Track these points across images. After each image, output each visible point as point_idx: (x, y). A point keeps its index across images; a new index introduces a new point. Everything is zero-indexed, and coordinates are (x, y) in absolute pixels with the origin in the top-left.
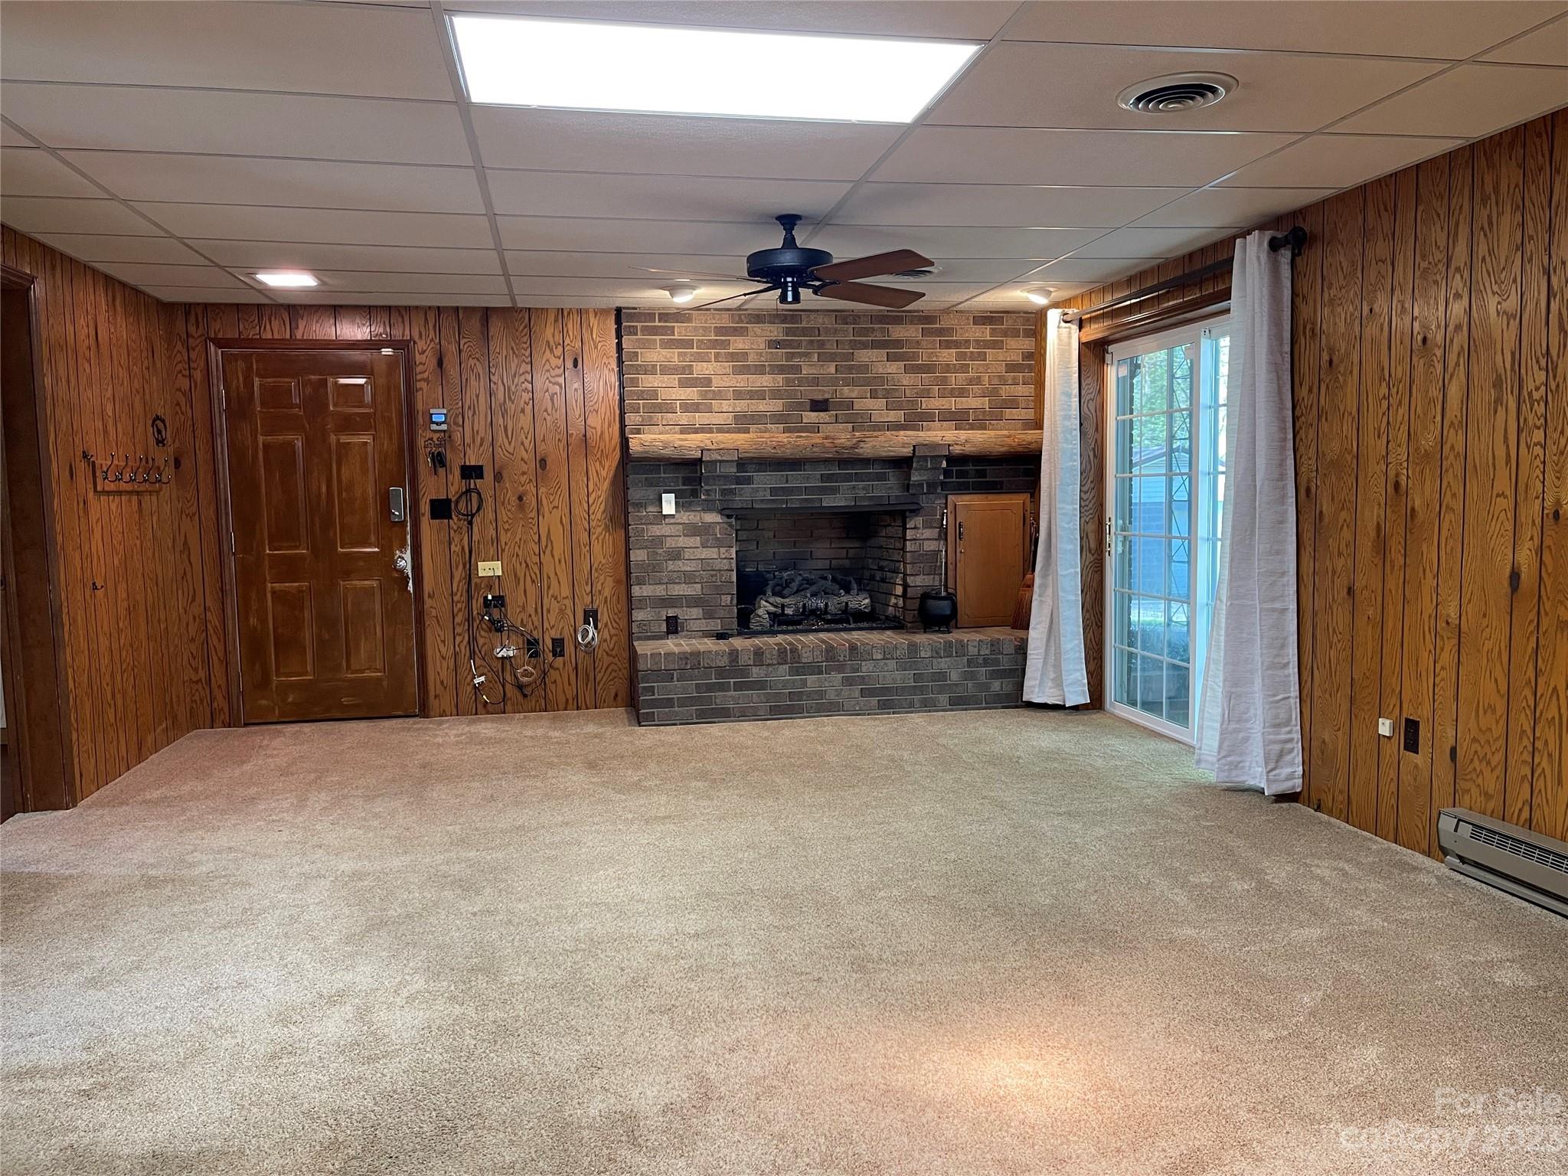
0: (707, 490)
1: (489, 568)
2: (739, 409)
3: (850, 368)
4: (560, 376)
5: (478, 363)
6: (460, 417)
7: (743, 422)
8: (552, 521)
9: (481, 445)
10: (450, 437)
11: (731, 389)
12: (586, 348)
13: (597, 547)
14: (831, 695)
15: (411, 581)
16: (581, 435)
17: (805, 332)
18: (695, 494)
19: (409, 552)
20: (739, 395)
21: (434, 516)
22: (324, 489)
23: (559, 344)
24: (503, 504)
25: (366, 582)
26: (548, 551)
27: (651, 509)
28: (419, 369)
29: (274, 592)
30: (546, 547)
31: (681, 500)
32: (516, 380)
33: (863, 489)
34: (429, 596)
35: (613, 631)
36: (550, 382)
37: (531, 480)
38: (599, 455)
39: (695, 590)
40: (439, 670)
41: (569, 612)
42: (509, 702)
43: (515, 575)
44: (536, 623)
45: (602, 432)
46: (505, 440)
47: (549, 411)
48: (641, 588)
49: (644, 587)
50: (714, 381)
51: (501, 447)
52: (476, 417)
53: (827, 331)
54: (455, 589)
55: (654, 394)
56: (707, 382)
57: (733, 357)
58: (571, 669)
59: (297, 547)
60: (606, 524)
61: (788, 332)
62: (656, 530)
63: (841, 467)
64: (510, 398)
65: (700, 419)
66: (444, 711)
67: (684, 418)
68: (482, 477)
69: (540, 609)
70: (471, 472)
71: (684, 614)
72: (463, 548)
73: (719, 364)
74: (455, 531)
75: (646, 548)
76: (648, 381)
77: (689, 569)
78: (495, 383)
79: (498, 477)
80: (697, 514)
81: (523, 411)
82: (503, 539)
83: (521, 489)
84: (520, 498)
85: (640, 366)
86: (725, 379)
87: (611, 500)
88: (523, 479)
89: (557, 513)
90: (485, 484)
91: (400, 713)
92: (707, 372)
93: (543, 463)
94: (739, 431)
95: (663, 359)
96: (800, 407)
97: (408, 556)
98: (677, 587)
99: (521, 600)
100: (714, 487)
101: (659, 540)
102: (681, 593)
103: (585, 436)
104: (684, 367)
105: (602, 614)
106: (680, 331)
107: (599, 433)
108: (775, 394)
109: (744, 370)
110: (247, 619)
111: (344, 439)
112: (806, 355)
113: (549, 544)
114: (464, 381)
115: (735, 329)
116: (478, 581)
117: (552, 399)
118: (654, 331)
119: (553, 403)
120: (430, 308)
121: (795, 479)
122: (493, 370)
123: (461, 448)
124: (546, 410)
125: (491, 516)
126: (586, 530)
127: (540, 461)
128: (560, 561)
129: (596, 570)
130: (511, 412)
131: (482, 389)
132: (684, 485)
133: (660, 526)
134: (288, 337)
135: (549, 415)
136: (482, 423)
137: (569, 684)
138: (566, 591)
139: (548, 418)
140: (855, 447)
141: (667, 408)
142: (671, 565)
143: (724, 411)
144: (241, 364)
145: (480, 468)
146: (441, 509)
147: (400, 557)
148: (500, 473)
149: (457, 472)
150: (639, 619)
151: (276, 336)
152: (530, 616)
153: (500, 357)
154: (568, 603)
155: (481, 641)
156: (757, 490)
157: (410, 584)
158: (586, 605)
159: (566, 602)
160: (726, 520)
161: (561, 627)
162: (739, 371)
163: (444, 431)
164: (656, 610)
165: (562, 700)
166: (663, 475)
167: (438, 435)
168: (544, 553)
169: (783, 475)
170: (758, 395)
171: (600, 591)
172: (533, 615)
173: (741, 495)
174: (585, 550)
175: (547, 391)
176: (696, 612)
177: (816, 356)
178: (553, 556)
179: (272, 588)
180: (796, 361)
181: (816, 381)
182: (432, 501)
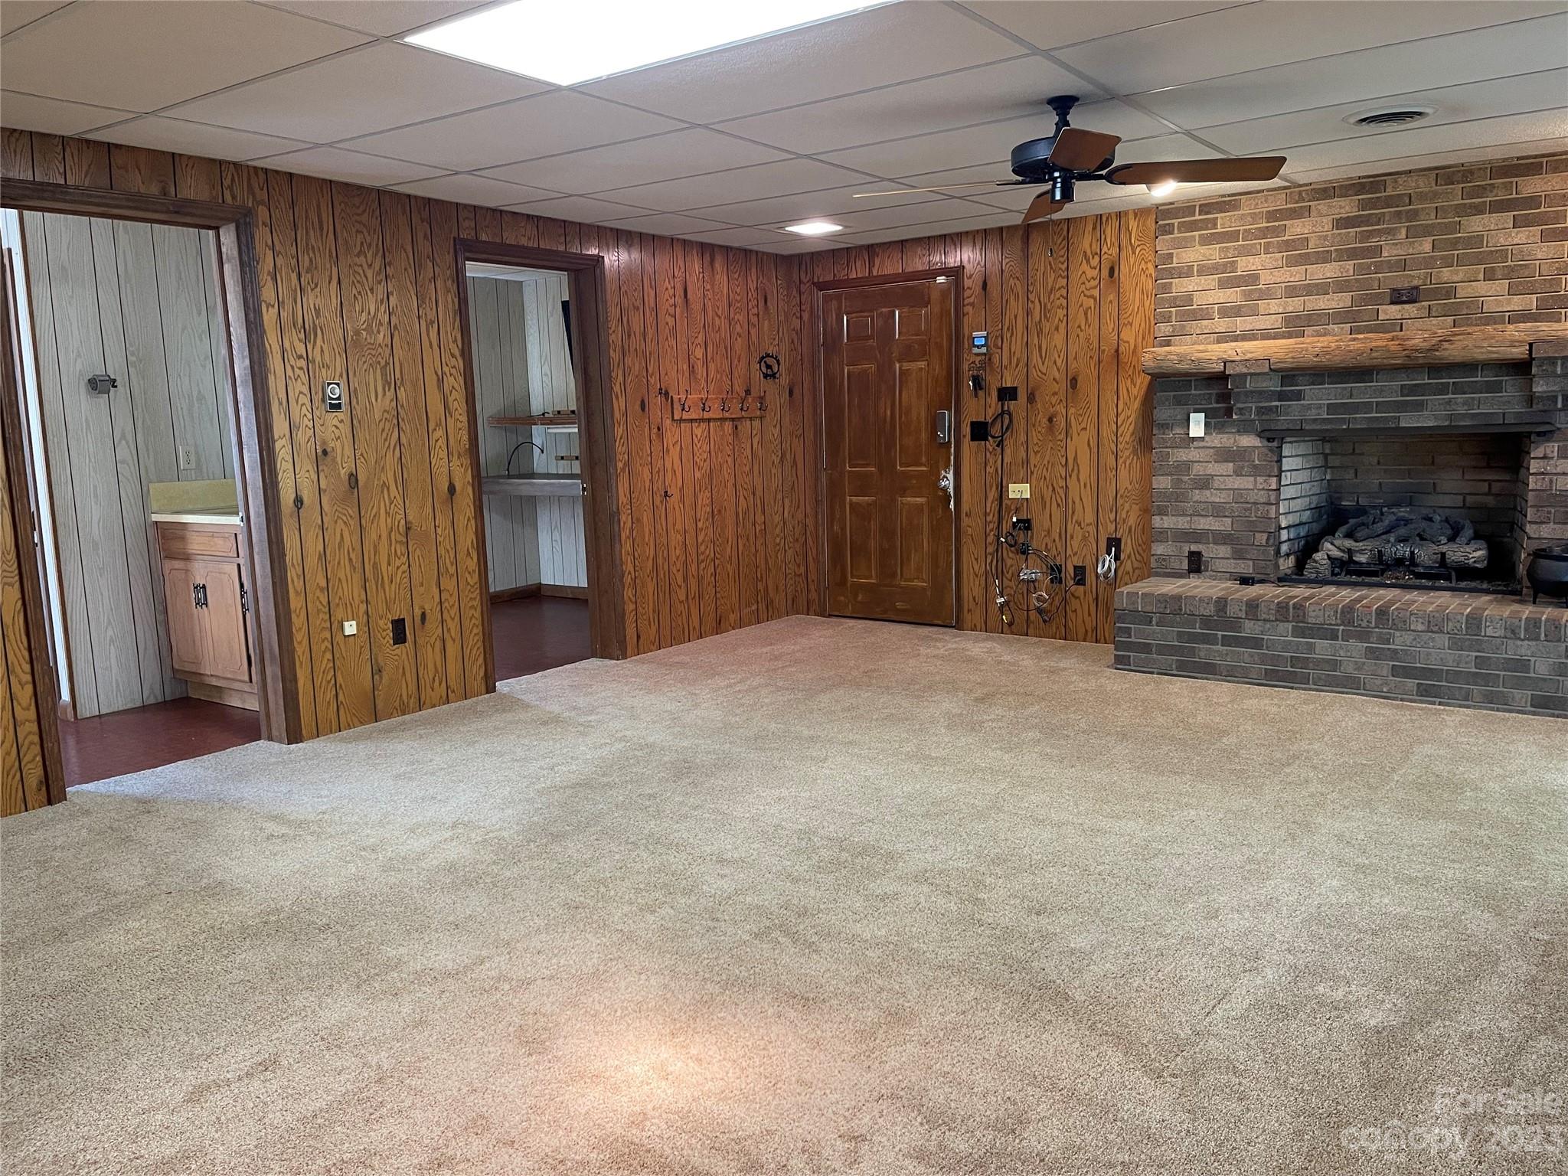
0: (1240, 409)
1: (1019, 491)
2: (1291, 309)
3: (1454, 244)
4: (1095, 287)
5: (1017, 282)
6: (1000, 339)
7: (1295, 325)
8: (1079, 444)
9: (1017, 366)
10: (990, 359)
11: (1283, 285)
12: (1124, 254)
13: (1123, 473)
14: (1348, 668)
15: (952, 500)
16: (1113, 351)
17: (1389, 202)
18: (1229, 412)
19: (952, 471)
20: (1292, 291)
21: (974, 438)
22: (889, 413)
23: (1096, 254)
24: (1034, 426)
25: (918, 499)
26: (1074, 476)
27: (1178, 430)
28: (967, 293)
29: (851, 504)
30: (1073, 470)
31: (1213, 421)
32: (1052, 296)
33: (1464, 404)
34: (966, 515)
35: (1136, 564)
36: (1085, 296)
37: (1061, 400)
38: (1130, 372)
39: (1223, 525)
40: (973, 587)
41: (1092, 539)
42: (1032, 625)
43: (1042, 498)
44: (1059, 549)
45: (1135, 346)
46: (1039, 359)
47: (1083, 327)
48: (1162, 519)
49: (1165, 518)
50: (1262, 277)
51: (1034, 367)
52: (1014, 339)
53: (1423, 197)
54: (988, 511)
55: (1189, 299)
56: (1254, 278)
57: (1288, 245)
58: (1091, 599)
59: (867, 465)
60: (1134, 447)
61: (1363, 205)
62: (1182, 455)
63: (1431, 376)
64: (1045, 316)
65: (1242, 324)
66: (975, 626)
67: (1221, 325)
68: (1016, 399)
69: (1064, 535)
70: (1007, 394)
71: (1208, 551)
72: (997, 470)
73: (1268, 256)
74: (991, 453)
75: (1171, 475)
76: (1181, 286)
77: (1217, 500)
78: (1032, 302)
79: (1031, 398)
80: (1231, 435)
81: (1057, 329)
82: (1033, 461)
83: (1052, 410)
84: (1050, 420)
85: (1173, 268)
86: (1276, 274)
87: (1140, 420)
88: (1054, 400)
89: (1085, 436)
90: (1019, 406)
91: (940, 622)
92: (1254, 268)
93: (1074, 382)
94: (1290, 336)
95: (1201, 258)
96: (1376, 299)
97: (951, 476)
98: (1202, 520)
99: (1047, 524)
100: (1250, 405)
101: (1185, 467)
102: (1207, 527)
103: (1117, 351)
104: (1225, 265)
105: (1126, 544)
106: (1224, 222)
107: (1132, 347)
108: (1342, 286)
109: (1305, 260)
110: (832, 526)
111: (906, 366)
112: (1390, 232)
113: (1076, 468)
114: (1004, 302)
115: (1293, 210)
116: (1009, 502)
117: (1086, 314)
118: (1192, 226)
119: (1087, 319)
120: (978, 231)
121: (1363, 393)
122: (1031, 288)
123: (999, 370)
124: (1079, 327)
125: (1023, 438)
126: (1113, 453)
127: (1071, 380)
128: (1085, 487)
129: (1121, 496)
130: (1046, 330)
131: (1020, 308)
132: (1217, 403)
133: (1187, 451)
134: (867, 275)
135: (1082, 331)
136: (1019, 342)
137: (1089, 615)
138: (1090, 517)
139: (1081, 334)
140: (1434, 348)
141: (1203, 314)
142: (1197, 495)
143: (1272, 312)
144: (834, 303)
145: (1015, 389)
146: (980, 431)
147: (944, 477)
148: (1033, 394)
149: (995, 394)
150: (1159, 553)
151: (859, 275)
152: (1054, 541)
153: (1038, 274)
154: (1092, 530)
155: (1009, 562)
156: (1309, 407)
157: (952, 503)
158: (1110, 534)
159: (1089, 529)
160: (1266, 443)
161: (1083, 554)
162: (1292, 262)
163: (985, 354)
164: (1178, 544)
165: (1081, 631)
166: (1193, 392)
167: (979, 358)
168: (1070, 476)
169: (1345, 388)
170: (1320, 289)
171: (1124, 520)
172: (1057, 539)
173: (1287, 414)
174: (1111, 475)
175: (1081, 305)
176: (1224, 551)
177: (1404, 231)
178: (1079, 480)
179: (850, 500)
180: (1373, 242)
181: (1403, 265)
182: (973, 424)
